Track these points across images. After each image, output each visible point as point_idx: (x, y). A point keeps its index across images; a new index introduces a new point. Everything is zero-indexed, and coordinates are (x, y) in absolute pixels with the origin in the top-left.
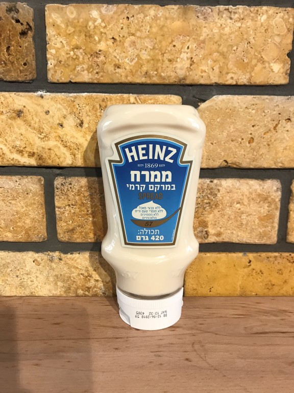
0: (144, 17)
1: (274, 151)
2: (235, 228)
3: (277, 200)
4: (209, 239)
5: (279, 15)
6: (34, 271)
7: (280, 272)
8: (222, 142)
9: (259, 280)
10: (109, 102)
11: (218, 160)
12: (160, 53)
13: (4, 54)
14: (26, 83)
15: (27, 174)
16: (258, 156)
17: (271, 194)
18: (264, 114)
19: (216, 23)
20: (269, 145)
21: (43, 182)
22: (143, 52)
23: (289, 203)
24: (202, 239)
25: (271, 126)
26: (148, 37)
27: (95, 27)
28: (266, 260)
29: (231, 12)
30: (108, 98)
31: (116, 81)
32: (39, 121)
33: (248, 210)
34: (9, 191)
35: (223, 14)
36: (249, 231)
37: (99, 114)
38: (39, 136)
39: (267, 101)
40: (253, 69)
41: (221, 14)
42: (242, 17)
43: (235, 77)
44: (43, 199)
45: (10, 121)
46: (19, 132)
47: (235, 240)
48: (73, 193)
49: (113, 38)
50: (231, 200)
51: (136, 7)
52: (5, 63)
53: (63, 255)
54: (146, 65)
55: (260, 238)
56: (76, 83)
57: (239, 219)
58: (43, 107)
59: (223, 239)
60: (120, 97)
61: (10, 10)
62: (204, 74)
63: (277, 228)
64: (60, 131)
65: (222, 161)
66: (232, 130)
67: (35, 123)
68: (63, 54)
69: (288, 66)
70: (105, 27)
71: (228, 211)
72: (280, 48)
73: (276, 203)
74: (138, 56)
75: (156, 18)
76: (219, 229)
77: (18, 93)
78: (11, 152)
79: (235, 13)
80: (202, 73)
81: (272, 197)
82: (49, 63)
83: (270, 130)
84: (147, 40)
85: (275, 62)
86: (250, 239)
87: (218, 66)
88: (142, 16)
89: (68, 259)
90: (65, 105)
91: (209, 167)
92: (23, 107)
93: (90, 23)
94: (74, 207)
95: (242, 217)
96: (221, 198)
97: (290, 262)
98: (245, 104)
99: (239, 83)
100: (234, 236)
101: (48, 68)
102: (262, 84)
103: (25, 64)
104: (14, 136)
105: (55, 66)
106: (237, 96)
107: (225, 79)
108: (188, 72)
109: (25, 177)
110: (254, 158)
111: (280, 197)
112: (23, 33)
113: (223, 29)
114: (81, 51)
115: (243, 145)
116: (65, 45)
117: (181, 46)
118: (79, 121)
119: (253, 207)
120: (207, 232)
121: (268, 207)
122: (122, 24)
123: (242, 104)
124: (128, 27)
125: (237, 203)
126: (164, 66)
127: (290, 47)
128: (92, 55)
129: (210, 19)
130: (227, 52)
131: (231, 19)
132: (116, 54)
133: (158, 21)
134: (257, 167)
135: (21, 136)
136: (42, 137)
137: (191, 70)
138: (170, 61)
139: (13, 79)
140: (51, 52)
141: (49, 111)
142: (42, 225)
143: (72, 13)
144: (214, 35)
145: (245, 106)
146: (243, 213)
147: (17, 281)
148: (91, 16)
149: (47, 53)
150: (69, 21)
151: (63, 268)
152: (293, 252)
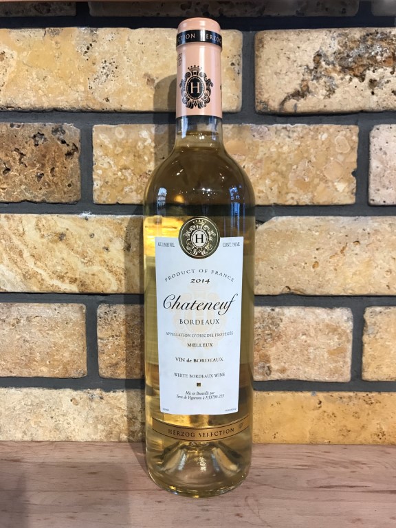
1: (343, 277)
2: (302, 364)
3: (348, 331)
4: (271, 376)
5: (341, 133)
6: (71, 411)
7: (356, 415)
8: (284, 267)
9: (332, 424)
11: (279, 287)
13: (48, 176)
14: (70, 204)
15: (68, 302)
16: (324, 281)
17: (341, 324)
18: (329, 236)
19: (273, 142)
20: (336, 270)
21: (84, 311)
23: (362, 335)
24: (264, 375)
25: (338, 250)
27: (145, 147)
28: (338, 401)
29: (289, 131)
32: (83, 245)
33: (315, 343)
34: (47, 320)
35: (281, 132)
36: (317, 367)
38: (83, 260)
39: (332, 222)
40: (315, 188)
41: (278, 133)
42: (301, 135)
43: (296, 197)
44: (84, 330)
45: (51, 244)
46: (61, 256)
47: (302, 377)
48: (118, 323)
49: (164, 158)
50: (295, 331)
52: (49, 185)
53: (104, 394)
55: (331, 375)
56: (123, 204)
57: (306, 352)
58: (87, 230)
59: (288, 376)
61: (55, 131)
62: (261, 194)
63: (349, 364)
64: (106, 256)
65: (283, 287)
66: (294, 253)
67: (79, 247)
68: (110, 174)
69: (354, 185)
70: (155, 147)
71: (293, 343)
72: (343, 167)
73: (347, 335)
76: (283, 364)
77: (60, 215)
78: (51, 278)
79: (294, 131)
80: (259, 193)
81: (342, 328)
82: (95, 183)
83: (336, 254)
85: (339, 181)
86: (319, 376)
87: (276, 186)
89: (109, 397)
90: (112, 228)
91: (270, 294)
92: (65, 230)
93: (140, 144)
94: (119, 338)
95: (309, 351)
97: (367, 404)
98: (307, 225)
99: (300, 204)
100: (301, 372)
101: (94, 189)
102: (326, 204)
103: (69, 185)
104: (55, 260)
105: (101, 187)
106: (298, 217)
107: (285, 200)
109: (65, 304)
110: (319, 284)
111: (352, 328)
112: (69, 154)
113: (282, 147)
114: (130, 171)
115: (306, 270)
116: (113, 166)
118: (126, 244)
119: (321, 339)
120: (269, 368)
121: (338, 339)
123: (304, 226)
125: (303, 335)
127: (355, 166)
128: (141, 176)
129: (267, 138)
130: (286, 171)
131: (289, 137)
134: (324, 294)
135: (63, 261)
136: (85, 261)
139: (56, 201)
140: (97, 173)
141: (94, 235)
142: (81, 358)
143: (121, 134)
144: (271, 153)
145: (307, 228)
146: (310, 346)
147: (52, 423)
148: (141, 136)
149: (93, 173)
150: (117, 141)
151: (105, 408)
152: (371, 392)
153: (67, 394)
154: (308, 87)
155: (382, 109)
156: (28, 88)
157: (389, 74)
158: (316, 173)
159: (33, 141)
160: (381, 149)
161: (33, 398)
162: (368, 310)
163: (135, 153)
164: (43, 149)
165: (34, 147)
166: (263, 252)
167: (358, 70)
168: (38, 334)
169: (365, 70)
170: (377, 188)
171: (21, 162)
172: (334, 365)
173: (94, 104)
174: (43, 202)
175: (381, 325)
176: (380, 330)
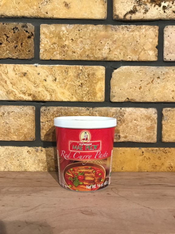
0: (87, 30)
1: (152, 93)
2: (134, 134)
3: (155, 118)
4: (120, 139)
5: (151, 29)
7: (159, 158)
8: (126, 89)
9: (149, 163)
10: (69, 69)
11: (124, 98)
12: (94, 46)
13: (19, 47)
14: (29, 60)
15: (27, 105)
16: (144, 96)
17: (152, 115)
18: (146, 75)
19: (121, 33)
20: (149, 90)
21: (35, 109)
22: (86, 45)
23: (162, 121)
24: (117, 139)
25: (150, 81)
26: (88, 39)
27: (63, 34)
28: (151, 152)
29: (128, 28)
30: (69, 67)
31: (73, 59)
32: (35, 78)
33: (140, 124)
34: (17, 113)
36: (141, 135)
37: (64, 75)
39: (148, 68)
40: (140, 54)
41: (123, 28)
42: (133, 30)
43: (131, 57)
44: (34, 118)
45: (20, 78)
46: (24, 83)
47: (134, 140)
48: (50, 115)
49: (72, 39)
50: (131, 118)
51: (83, 25)
52: (20, 51)
53: (43, 149)
54: (87, 52)
55: (147, 139)
56: (53, 60)
57: (136, 129)
58: (37, 71)
59: (128, 140)
60: (75, 67)
61: (23, 27)
62: (116, 56)
63: (156, 134)
64: (45, 83)
65: (126, 98)
66: (130, 82)
67: (33, 79)
68: (48, 46)
69: (157, 52)
70: (68, 34)
71: (130, 124)
72: (152, 44)
73: (155, 120)
74: (84, 47)
75: (92, 30)
76: (126, 134)
77: (25, 65)
78: (20, 94)
79: (130, 28)
80: (115, 55)
81: (153, 117)
82: (41, 50)
83: (149, 83)
84: (88, 40)
85: (150, 51)
86: (142, 140)
87: (123, 52)
88: (86, 29)
90: (48, 70)
91: (119, 101)
92: (27, 71)
93: (61, 33)
94: (50, 122)
95: (137, 128)
96: (126, 117)
97: (164, 153)
98: (136, 70)
99: (133, 60)
100: (134, 138)
101: (40, 53)
102: (144, 60)
103: (29, 51)
104: (22, 85)
105: (43, 52)
106: (132, 67)
107: (126, 58)
108: (108, 55)
109: (26, 106)
110: (142, 97)
111: (157, 117)
112: (29, 37)
113: (125, 35)
114: (56, 45)
115: (136, 90)
116: (49, 42)
117: (104, 43)
118: (54, 78)
119: (143, 123)
120: (119, 136)
121: (151, 122)
122: (77, 33)
123: (135, 70)
124: (79, 34)
125: (135, 120)
126: (96, 52)
127: (157, 44)
128: (61, 47)
129: (118, 31)
130: (127, 46)
131: (128, 31)
132: (73, 46)
133: (93, 32)
134: (144, 101)
135: (25, 86)
136: (35, 86)
137: (110, 54)
138: (99, 50)
139: (23, 58)
140: (42, 46)
141: (39, 73)
142: (33, 132)
143: (53, 28)
144: (120, 38)
145: (136, 71)
146: (138, 125)
147: (18, 163)
148: (62, 29)
149: (40, 46)
150: (51, 32)
151: (43, 155)
152: (166, 147)
153: (25, 149)
154: (136, 9)
155: (169, 19)
156: (12, 7)
157: (172, 4)
158: (140, 47)
159: (12, 30)
160: (169, 36)
161: (9, 151)
162: (164, 110)
163: (59, 37)
164: (17, 34)
165: (13, 34)
166: (117, 82)
167: (158, 2)
168: (13, 120)
169: (161, 2)
170: (167, 53)
171: (7, 40)
172: (149, 134)
173: (41, 15)
174: (17, 59)
175: (170, 116)
176: (170, 118)
